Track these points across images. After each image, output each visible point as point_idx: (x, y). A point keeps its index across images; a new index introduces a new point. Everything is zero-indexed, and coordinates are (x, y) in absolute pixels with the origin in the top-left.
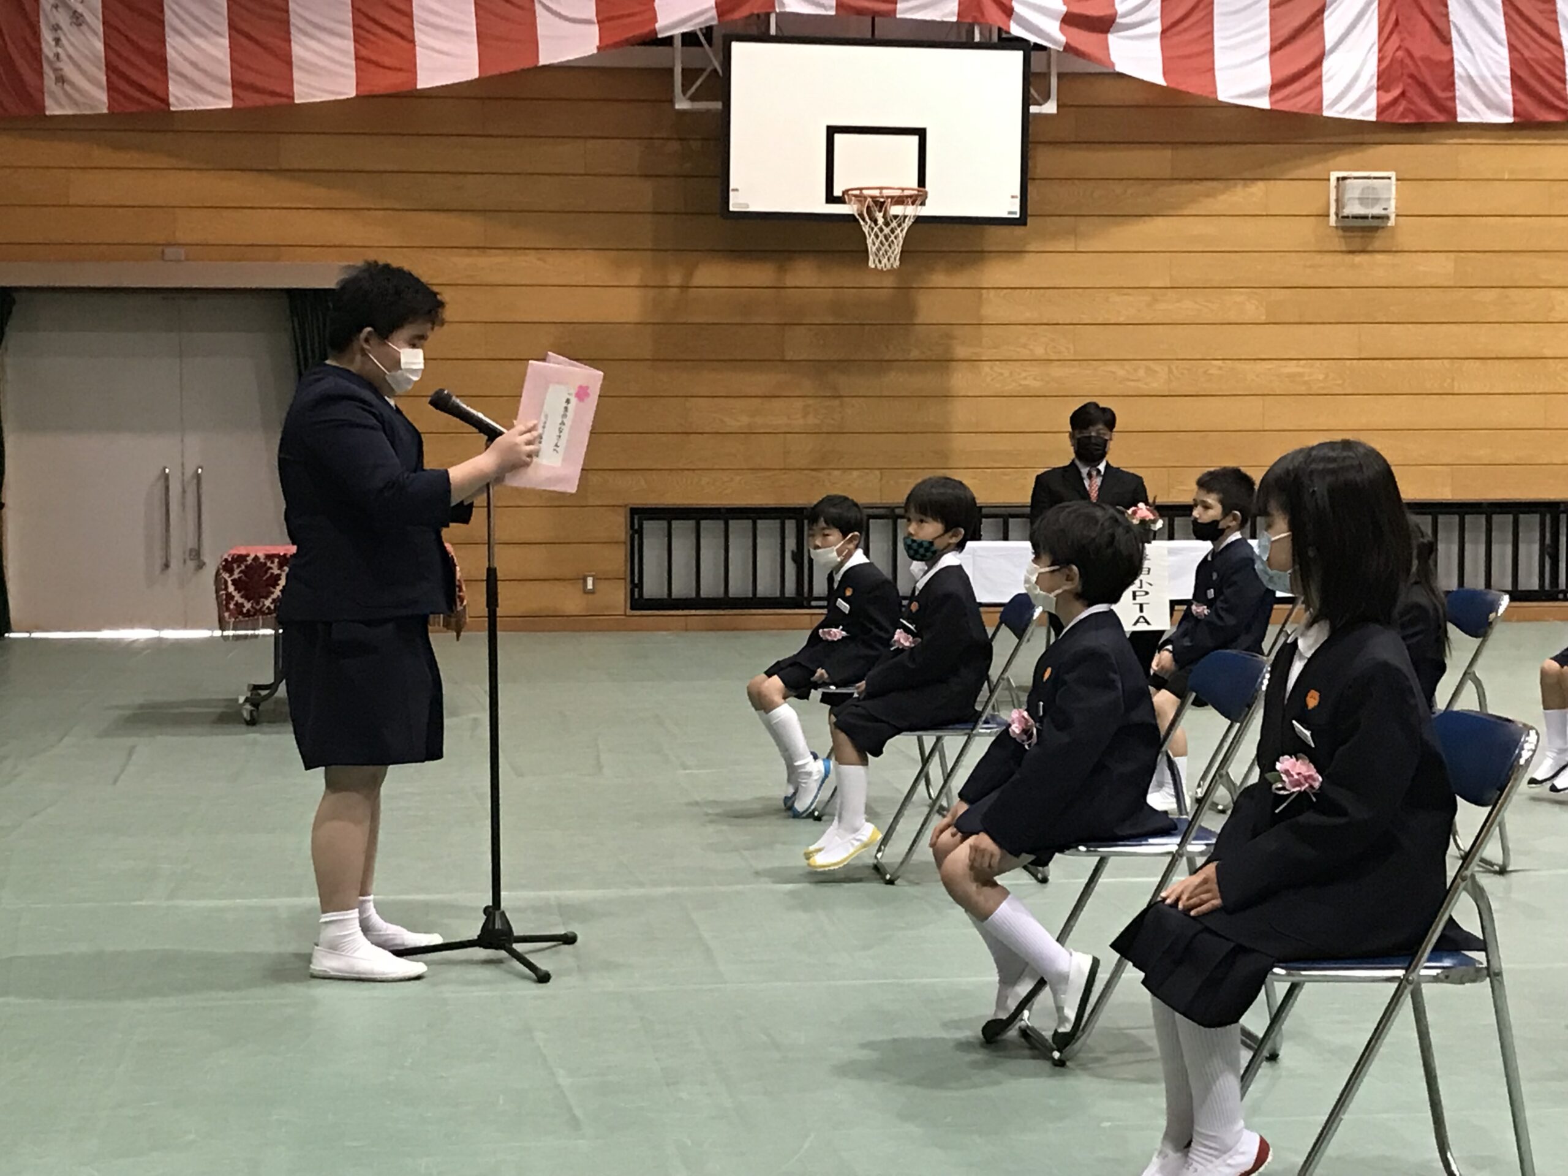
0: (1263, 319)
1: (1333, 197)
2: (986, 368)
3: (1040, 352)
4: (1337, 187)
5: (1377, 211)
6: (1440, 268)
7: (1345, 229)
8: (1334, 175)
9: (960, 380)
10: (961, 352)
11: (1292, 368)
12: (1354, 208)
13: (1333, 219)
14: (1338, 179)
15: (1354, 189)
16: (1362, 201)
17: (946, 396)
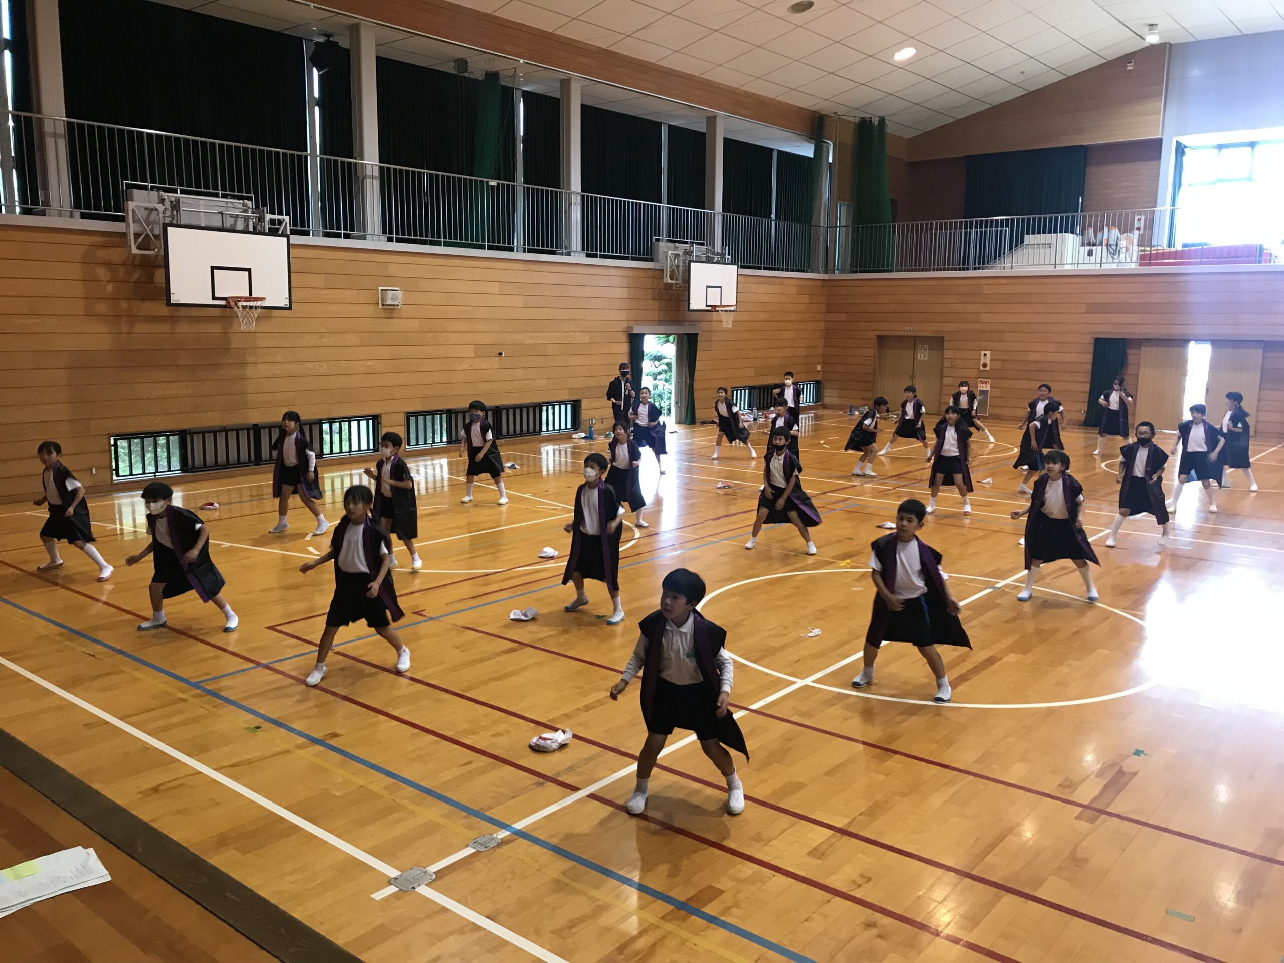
0: (359, 344)
1: (380, 297)
2: (259, 366)
3: (280, 359)
4: (382, 295)
5: (396, 303)
6: (414, 324)
7: (384, 309)
8: (380, 288)
9: (250, 371)
10: (250, 360)
11: (369, 363)
12: (389, 302)
13: (380, 305)
14: (382, 290)
15: (390, 294)
16: (392, 299)
17: (244, 378)
